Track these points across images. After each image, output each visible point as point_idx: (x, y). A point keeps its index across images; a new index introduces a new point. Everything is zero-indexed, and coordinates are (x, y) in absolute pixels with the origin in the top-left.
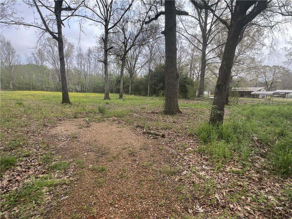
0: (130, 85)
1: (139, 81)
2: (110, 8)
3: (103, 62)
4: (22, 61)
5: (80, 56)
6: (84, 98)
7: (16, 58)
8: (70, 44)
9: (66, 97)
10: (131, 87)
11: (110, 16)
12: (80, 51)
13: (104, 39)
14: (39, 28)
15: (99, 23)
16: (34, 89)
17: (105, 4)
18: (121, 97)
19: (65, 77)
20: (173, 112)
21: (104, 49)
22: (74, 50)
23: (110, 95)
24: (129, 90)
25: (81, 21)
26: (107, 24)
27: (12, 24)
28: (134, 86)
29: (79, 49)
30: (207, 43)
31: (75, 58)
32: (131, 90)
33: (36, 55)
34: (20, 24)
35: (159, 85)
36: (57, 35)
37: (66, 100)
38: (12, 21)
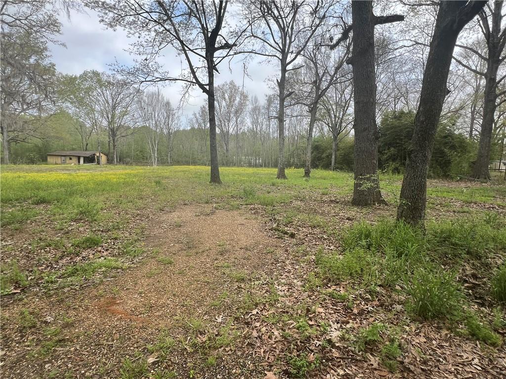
0: (334, 154)
1: (350, 145)
2: (290, 30)
3: (276, 118)
4: (183, 124)
5: (256, 110)
6: (249, 175)
7: (176, 122)
8: (242, 94)
9: (215, 175)
10: (336, 157)
11: (291, 42)
12: (256, 103)
13: (279, 81)
14: (187, 81)
15: (272, 57)
16: (194, 163)
17: (282, 25)
18: (307, 174)
19: (216, 146)
20: (367, 201)
21: (279, 96)
22: (248, 103)
23: (287, 171)
24: (331, 162)
25: (245, 60)
26: (285, 56)
27: (158, 81)
28: (340, 155)
29: (255, 99)
30: (500, 58)
31: (248, 114)
32: (335, 162)
33: (198, 115)
34: (166, 80)
35: (386, 152)
36: (207, 87)
37: (215, 177)
38: (157, 78)
